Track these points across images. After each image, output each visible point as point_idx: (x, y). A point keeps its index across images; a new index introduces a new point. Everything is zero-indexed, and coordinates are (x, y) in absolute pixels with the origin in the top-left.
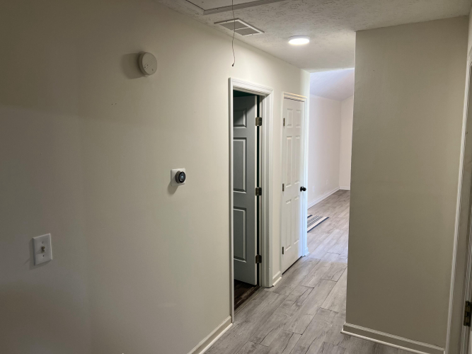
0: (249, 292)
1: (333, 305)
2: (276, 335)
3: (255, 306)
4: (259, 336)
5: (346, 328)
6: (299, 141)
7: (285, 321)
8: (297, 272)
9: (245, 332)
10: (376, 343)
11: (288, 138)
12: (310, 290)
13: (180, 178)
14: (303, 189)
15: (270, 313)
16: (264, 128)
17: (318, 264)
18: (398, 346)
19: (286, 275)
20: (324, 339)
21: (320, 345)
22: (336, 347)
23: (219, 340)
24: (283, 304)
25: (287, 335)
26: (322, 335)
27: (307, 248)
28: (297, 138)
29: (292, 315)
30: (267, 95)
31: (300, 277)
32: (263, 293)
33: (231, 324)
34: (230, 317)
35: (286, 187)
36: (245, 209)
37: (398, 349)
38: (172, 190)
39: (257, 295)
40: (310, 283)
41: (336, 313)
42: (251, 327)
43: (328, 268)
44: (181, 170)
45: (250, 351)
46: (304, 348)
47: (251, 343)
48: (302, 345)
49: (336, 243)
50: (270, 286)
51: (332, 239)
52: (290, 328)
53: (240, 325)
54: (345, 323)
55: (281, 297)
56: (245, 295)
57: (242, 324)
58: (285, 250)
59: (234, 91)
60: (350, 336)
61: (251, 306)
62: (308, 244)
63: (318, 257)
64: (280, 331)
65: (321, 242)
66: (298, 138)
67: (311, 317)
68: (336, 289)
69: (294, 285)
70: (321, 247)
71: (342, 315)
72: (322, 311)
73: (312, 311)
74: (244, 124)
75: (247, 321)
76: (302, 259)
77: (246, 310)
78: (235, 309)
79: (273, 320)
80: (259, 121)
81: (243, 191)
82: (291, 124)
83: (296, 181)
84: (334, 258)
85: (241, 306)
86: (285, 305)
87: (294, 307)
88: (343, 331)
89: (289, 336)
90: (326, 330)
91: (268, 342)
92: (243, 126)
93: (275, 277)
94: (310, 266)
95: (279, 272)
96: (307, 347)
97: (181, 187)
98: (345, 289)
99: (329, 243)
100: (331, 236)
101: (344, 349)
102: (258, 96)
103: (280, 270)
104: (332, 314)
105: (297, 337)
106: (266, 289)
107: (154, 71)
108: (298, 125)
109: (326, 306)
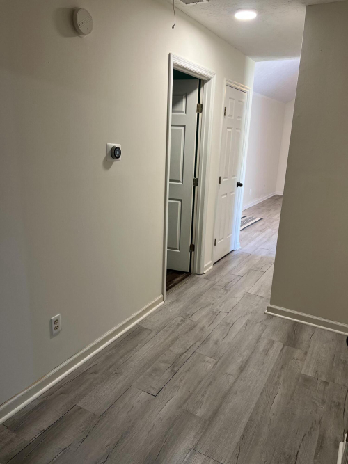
0: (181, 277)
1: (259, 290)
2: (204, 313)
3: (186, 289)
4: (188, 313)
5: (269, 309)
6: (239, 134)
7: (213, 302)
8: (227, 263)
9: (175, 309)
10: (296, 322)
11: (228, 130)
12: (238, 278)
13: (115, 153)
14: (239, 185)
15: (200, 295)
16: (203, 115)
17: (248, 257)
18: (316, 325)
19: (216, 265)
20: (248, 318)
21: (244, 322)
22: (259, 324)
23: (150, 314)
24: (213, 288)
25: (214, 313)
26: (247, 314)
27: (238, 243)
28: (237, 131)
29: (220, 297)
30: (209, 79)
31: (230, 267)
32: (194, 279)
33: (163, 302)
34: (161, 296)
35: (222, 180)
36: (181, 200)
37: (315, 327)
38: (107, 165)
39: (188, 281)
40: (239, 272)
41: (262, 297)
42: (181, 305)
43: (257, 261)
44: (117, 145)
45: (179, 325)
46: (229, 324)
47: (180, 318)
48: (228, 322)
49: (267, 241)
50: (201, 273)
51: (264, 237)
52: (218, 307)
53: (171, 303)
54: (269, 305)
55: (211, 282)
56: (178, 279)
57: (172, 302)
58: (218, 242)
59: (174, 70)
60: (273, 316)
61: (182, 289)
62: (240, 240)
63: (249, 252)
64: (207, 309)
65: (253, 239)
66: (239, 131)
67: (238, 300)
68: (263, 279)
69: (223, 273)
70: (252, 243)
71: (267, 299)
72: (248, 296)
73: (239, 295)
74: (184, 110)
75: (177, 301)
76: (234, 252)
77: (177, 292)
78: (167, 290)
79: (202, 301)
80: (200, 108)
81: (179, 181)
82: (232, 114)
83: (234, 176)
84: (264, 253)
85: (173, 288)
86: (214, 289)
87: (222, 291)
88: (266, 312)
89: (216, 314)
90: (251, 310)
91: (196, 318)
92: (182, 111)
93: (207, 266)
94: (240, 258)
95: (210, 262)
96: (232, 323)
97: (116, 163)
98: (271, 278)
99: (260, 240)
100: (263, 235)
101: (266, 326)
102: (200, 80)
103: (212, 259)
104: (258, 298)
105: (223, 316)
106: (197, 276)
107: (89, 30)
108: (239, 117)
109: (253, 291)
